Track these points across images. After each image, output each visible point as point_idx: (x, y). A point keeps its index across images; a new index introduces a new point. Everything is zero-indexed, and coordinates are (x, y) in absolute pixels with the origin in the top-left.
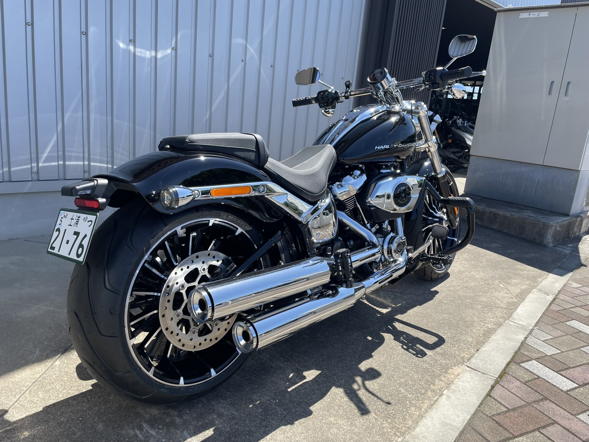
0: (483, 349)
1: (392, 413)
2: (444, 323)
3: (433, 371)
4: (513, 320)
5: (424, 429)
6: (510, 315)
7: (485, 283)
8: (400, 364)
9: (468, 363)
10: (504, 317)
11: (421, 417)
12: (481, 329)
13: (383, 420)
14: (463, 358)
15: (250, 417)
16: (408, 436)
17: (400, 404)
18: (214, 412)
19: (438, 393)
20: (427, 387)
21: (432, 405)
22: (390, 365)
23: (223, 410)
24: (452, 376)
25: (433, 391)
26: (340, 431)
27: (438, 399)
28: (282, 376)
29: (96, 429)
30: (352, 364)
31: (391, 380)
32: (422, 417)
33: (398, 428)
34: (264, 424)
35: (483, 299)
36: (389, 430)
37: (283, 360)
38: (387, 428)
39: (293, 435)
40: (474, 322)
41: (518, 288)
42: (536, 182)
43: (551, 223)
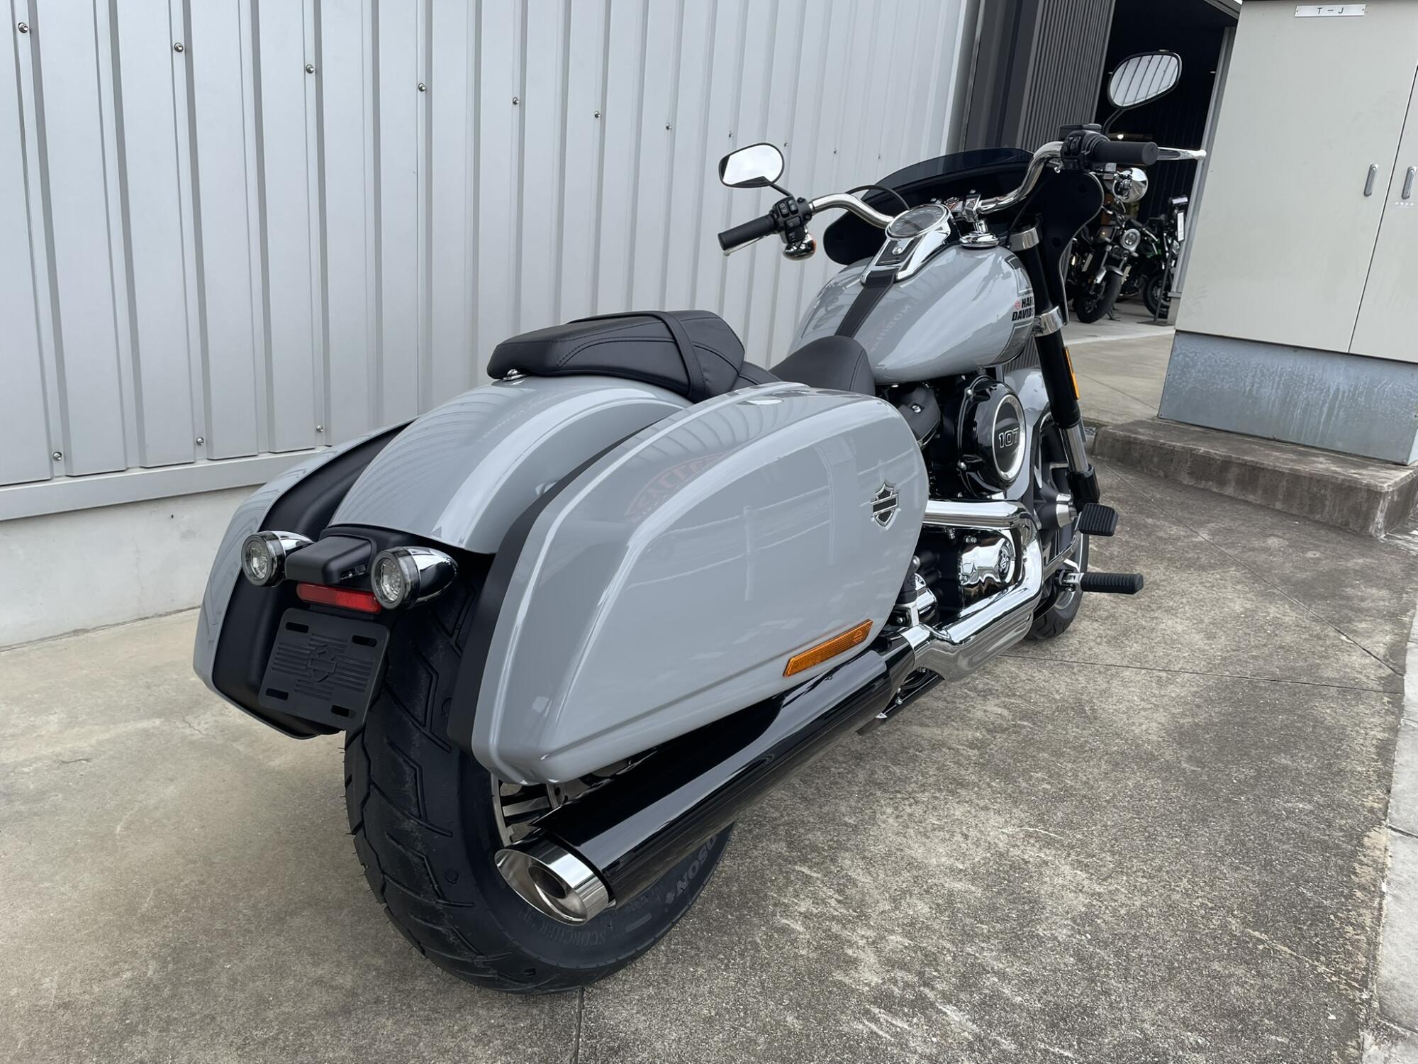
0: (1396, 788)
1: (1318, 943)
2: (1293, 736)
3: (1338, 846)
4: (1411, 718)
5: (1394, 970)
6: (1401, 708)
7: (1311, 635)
8: (1266, 835)
9: (1388, 820)
10: (1393, 713)
11: (1373, 944)
12: (1367, 743)
13: (1312, 959)
14: (1371, 810)
15: (1062, 977)
16: (1375, 987)
17: (1322, 922)
18: (985, 970)
19: (1374, 892)
20: (1346, 882)
21: (1379, 919)
22: (1250, 840)
23: (1001, 966)
24: (1378, 853)
25: (1363, 888)
26: (1248, 990)
27: (1380, 904)
28: (1060, 882)
29: (785, 1026)
30: (1177, 843)
31: (1272, 872)
32: (1376, 945)
33: (1347, 974)
34: (1099, 989)
35: (1329, 673)
36: (1334, 979)
37: (1037, 845)
38: (1329, 975)
39: (1168, 1006)
40: (1344, 728)
41: (1378, 643)
42: (1332, 392)
43: (1385, 485)
